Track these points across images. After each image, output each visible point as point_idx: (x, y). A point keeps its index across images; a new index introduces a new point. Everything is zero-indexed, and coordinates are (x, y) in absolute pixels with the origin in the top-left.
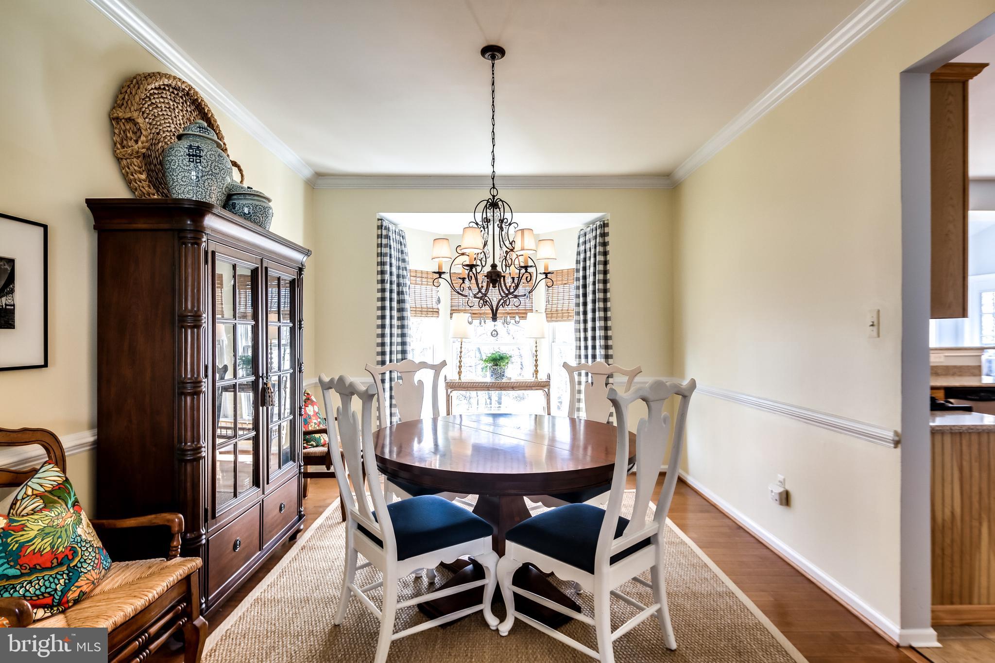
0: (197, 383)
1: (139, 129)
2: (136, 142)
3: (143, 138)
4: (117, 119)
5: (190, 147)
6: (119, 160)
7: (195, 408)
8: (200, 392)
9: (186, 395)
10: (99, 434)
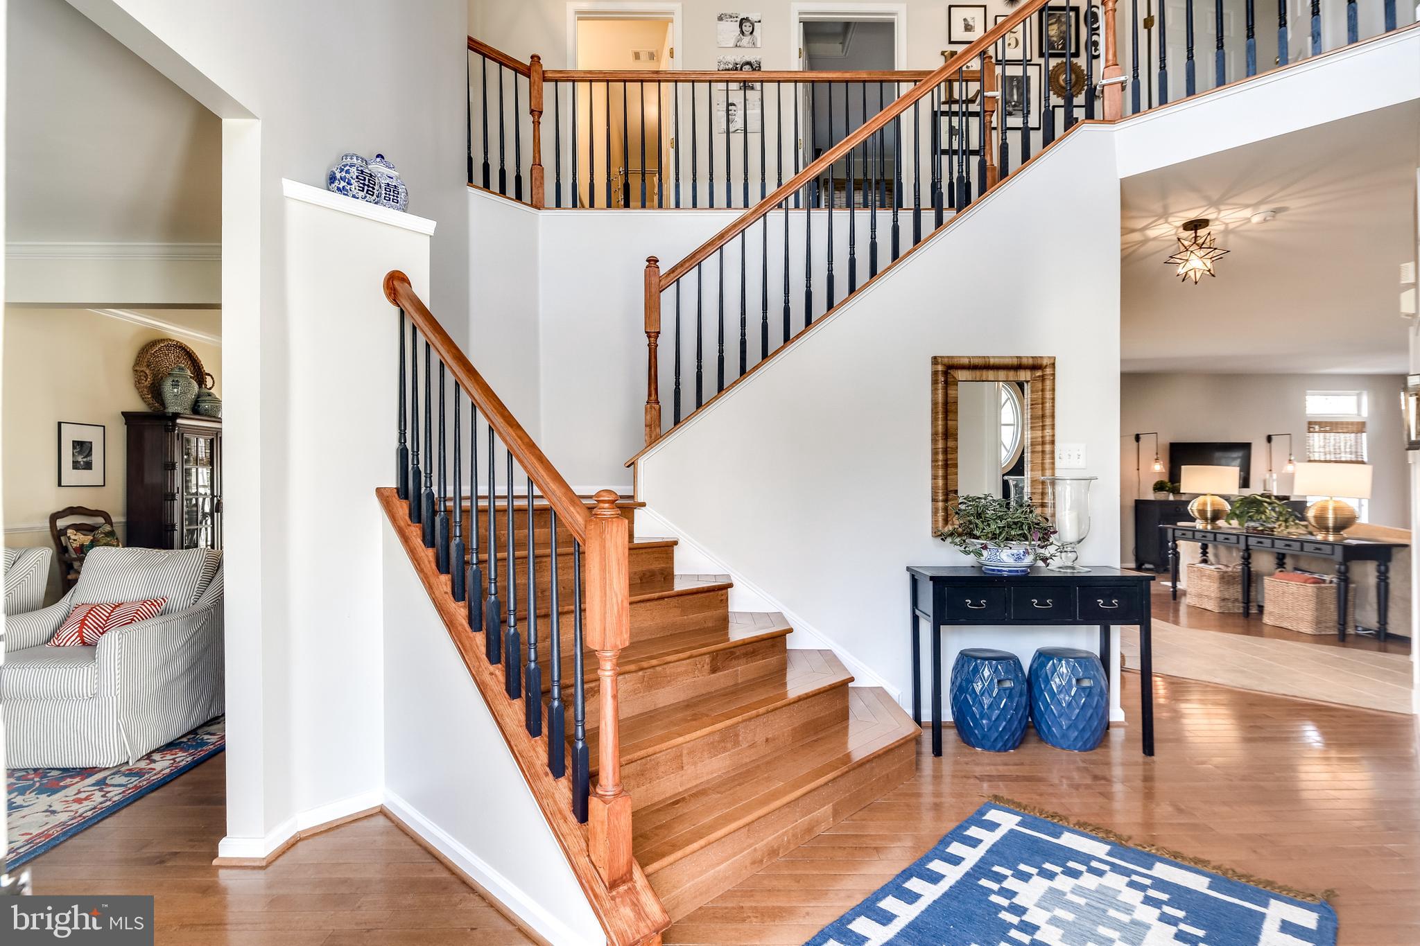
0: (173, 495)
1: (147, 375)
2: (146, 381)
3: (149, 380)
4: (136, 371)
5: (173, 381)
6: (138, 389)
7: (172, 507)
8: (175, 499)
9: (168, 500)
10: (127, 518)
